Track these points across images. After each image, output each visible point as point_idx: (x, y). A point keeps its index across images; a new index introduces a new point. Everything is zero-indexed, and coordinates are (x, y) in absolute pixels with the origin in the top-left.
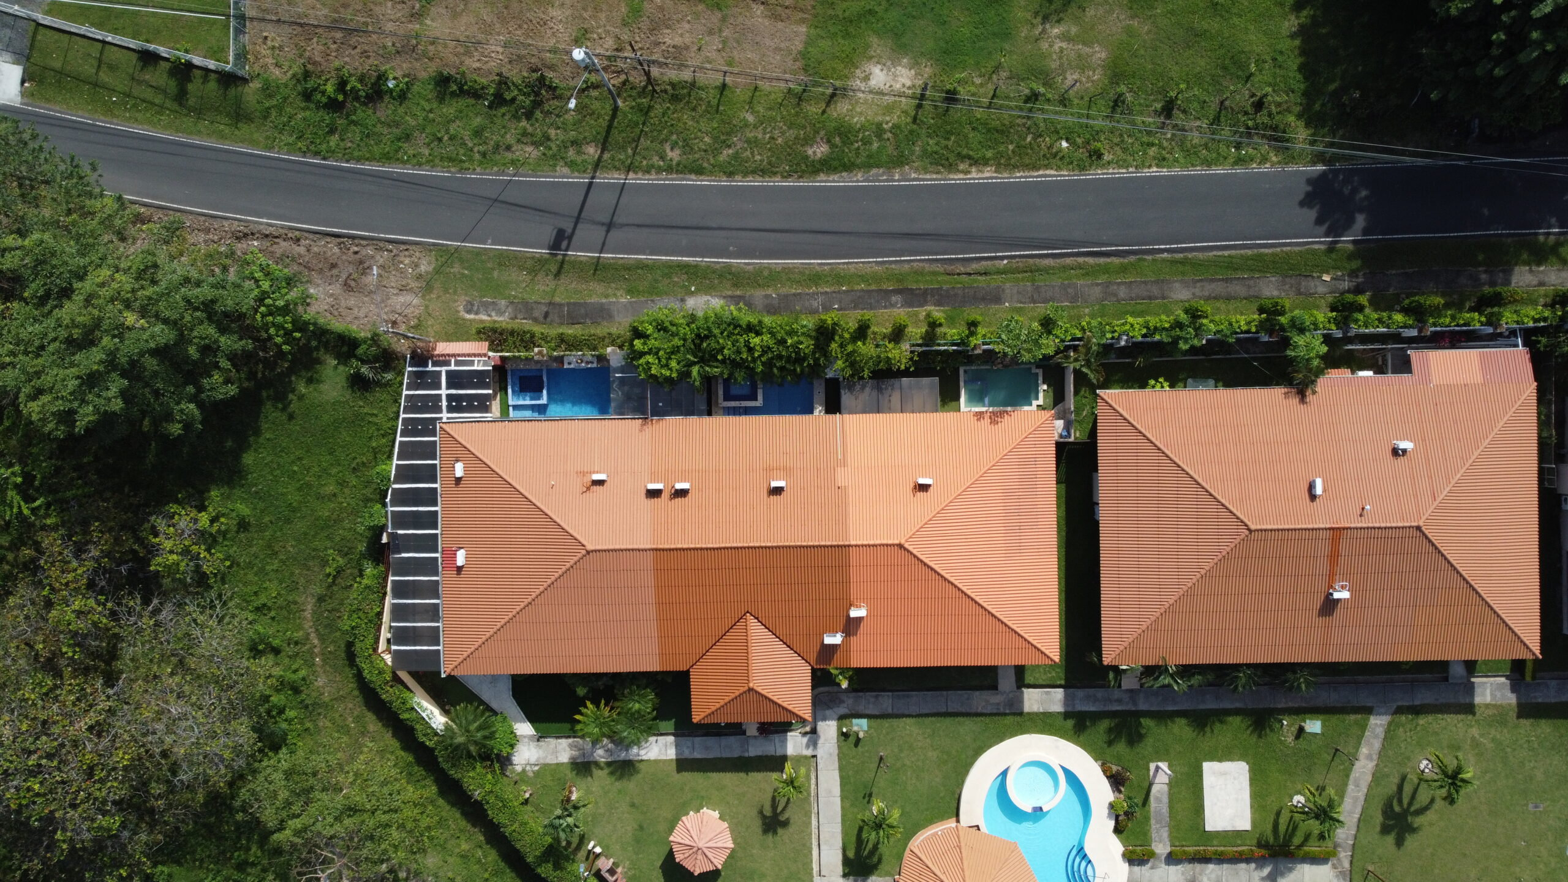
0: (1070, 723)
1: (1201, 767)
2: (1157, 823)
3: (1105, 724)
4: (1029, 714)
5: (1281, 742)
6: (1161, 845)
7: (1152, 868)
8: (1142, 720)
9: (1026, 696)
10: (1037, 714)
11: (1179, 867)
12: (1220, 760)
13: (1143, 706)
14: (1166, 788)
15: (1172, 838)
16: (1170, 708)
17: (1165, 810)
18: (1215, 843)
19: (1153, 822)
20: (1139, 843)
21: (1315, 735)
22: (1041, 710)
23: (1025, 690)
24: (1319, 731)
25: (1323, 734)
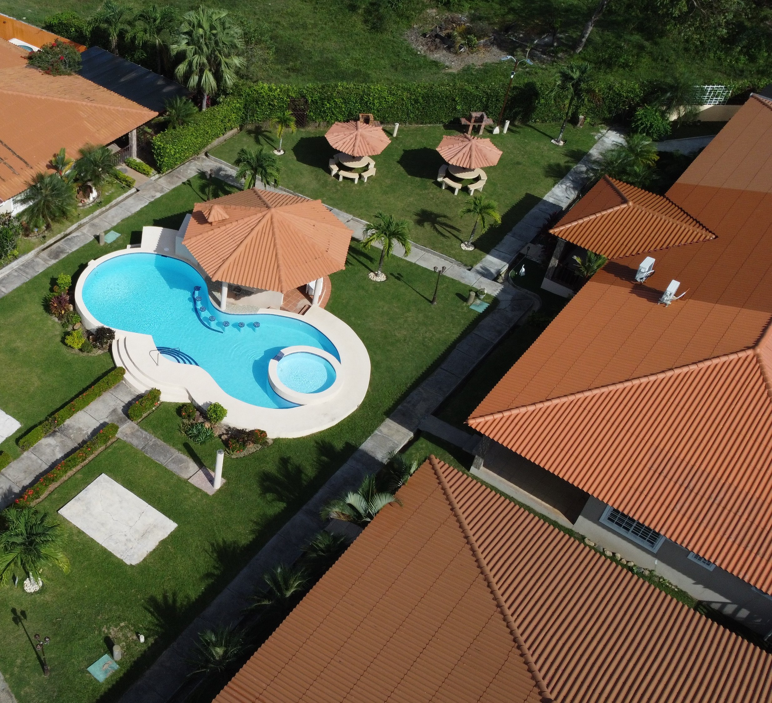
0: (339, 445)
1: (175, 520)
2: (155, 445)
3: (310, 471)
4: (382, 421)
5: (120, 619)
6: (128, 431)
7: (114, 411)
8: (282, 505)
9: (404, 430)
10: (375, 427)
11: (90, 431)
12: (163, 543)
13: (299, 517)
14: (185, 475)
15: (125, 445)
16: (273, 541)
17: (161, 460)
18: (79, 476)
19: (160, 442)
20: (151, 417)
21: (91, 662)
22: (376, 432)
23: (412, 435)
24: (91, 669)
25: (84, 671)
